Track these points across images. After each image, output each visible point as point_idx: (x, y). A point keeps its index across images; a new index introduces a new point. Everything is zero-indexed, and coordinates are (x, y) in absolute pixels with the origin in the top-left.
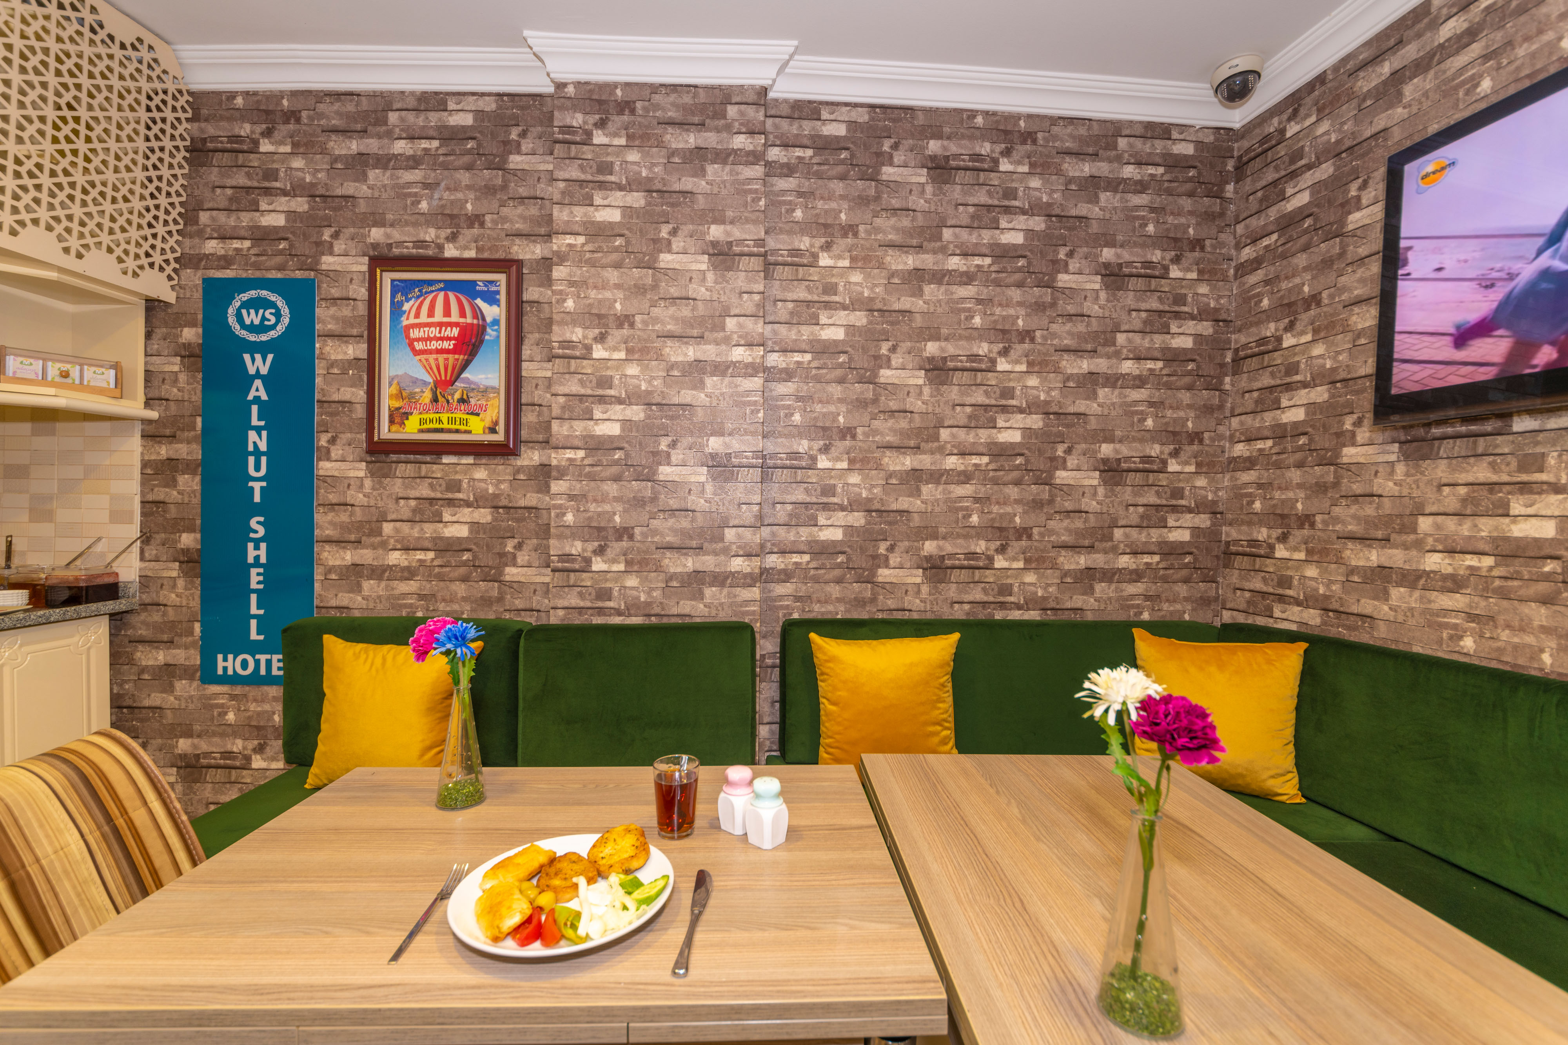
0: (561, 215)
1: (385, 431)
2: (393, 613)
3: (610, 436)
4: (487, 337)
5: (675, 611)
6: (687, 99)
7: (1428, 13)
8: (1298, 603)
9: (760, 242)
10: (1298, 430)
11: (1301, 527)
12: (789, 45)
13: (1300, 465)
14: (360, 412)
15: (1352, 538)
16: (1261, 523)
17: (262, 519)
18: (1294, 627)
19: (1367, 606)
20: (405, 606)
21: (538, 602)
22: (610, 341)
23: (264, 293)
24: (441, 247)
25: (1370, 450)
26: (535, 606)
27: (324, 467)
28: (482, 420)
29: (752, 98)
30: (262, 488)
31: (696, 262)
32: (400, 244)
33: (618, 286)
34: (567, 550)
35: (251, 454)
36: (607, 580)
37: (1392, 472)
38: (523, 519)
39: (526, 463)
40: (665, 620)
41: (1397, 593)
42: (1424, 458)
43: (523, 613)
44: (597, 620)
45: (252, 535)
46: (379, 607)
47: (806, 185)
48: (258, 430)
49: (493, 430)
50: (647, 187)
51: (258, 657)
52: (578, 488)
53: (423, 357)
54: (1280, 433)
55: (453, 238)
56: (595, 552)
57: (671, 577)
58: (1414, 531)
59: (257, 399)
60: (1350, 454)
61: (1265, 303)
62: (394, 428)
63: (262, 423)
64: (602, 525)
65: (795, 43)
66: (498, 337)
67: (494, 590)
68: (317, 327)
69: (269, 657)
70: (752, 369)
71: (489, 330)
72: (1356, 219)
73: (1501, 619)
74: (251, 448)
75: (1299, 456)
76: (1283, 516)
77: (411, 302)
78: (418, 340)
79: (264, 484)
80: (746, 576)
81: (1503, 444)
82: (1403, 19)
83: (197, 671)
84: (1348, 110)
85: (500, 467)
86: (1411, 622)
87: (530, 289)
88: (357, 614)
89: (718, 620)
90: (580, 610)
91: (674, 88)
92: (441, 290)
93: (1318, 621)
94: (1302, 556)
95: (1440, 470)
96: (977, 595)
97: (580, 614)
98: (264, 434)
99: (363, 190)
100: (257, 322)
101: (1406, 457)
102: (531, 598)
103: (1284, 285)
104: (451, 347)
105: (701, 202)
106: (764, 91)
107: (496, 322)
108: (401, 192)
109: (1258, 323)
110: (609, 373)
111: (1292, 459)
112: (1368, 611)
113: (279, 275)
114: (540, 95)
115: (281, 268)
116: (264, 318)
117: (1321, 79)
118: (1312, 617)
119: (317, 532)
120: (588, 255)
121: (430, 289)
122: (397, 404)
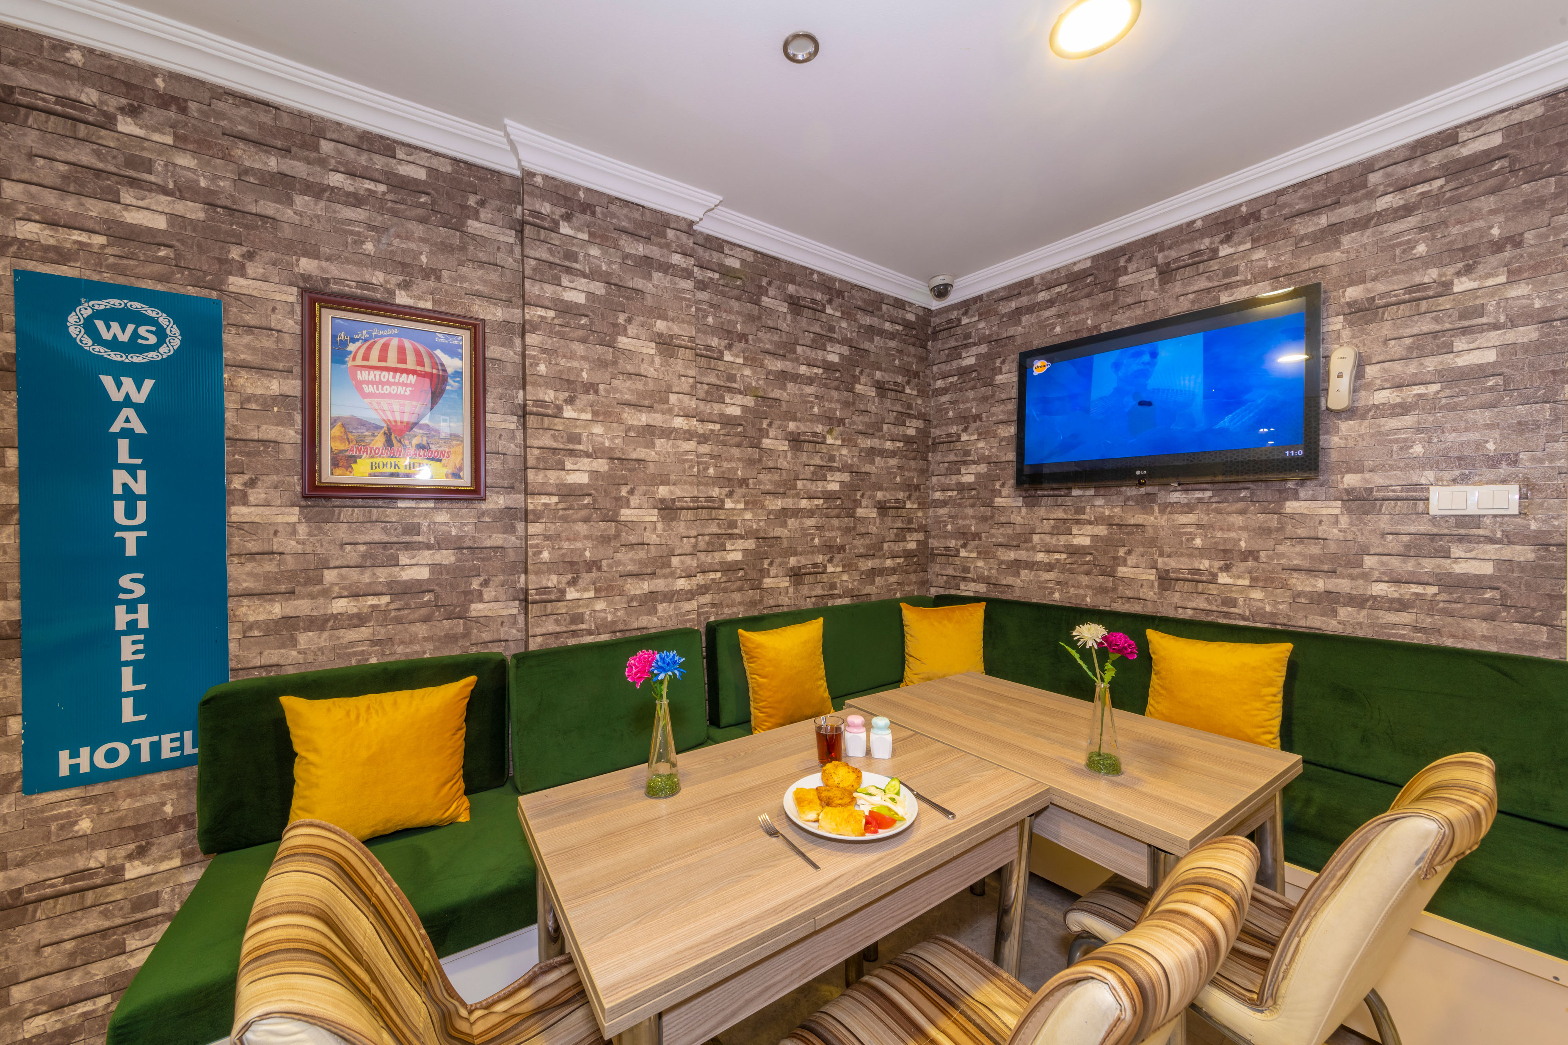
0: (532, 289)
1: (328, 475)
2: (340, 664)
3: (580, 485)
4: (448, 388)
5: (635, 625)
6: (637, 215)
7: (1032, 284)
8: (974, 581)
9: (692, 339)
10: (970, 487)
11: (974, 539)
12: (717, 198)
13: (972, 506)
14: (291, 453)
15: (1001, 545)
16: (951, 537)
17: (140, 576)
18: (972, 594)
19: (1010, 580)
20: (355, 654)
21: (506, 633)
22: (579, 403)
23: (136, 305)
24: (392, 293)
25: (1009, 500)
26: (502, 637)
27: (237, 513)
28: (445, 466)
29: (684, 227)
30: (138, 539)
31: (646, 347)
32: (338, 281)
33: (584, 358)
34: (544, 583)
35: (118, 498)
36: (579, 607)
37: (1020, 512)
38: (489, 558)
39: (491, 507)
40: (628, 634)
41: (1024, 573)
42: (1035, 505)
43: (490, 645)
44: (572, 642)
45: (122, 596)
46: (321, 659)
47: (716, 299)
48: (132, 470)
49: (456, 475)
50: (607, 279)
51: (135, 742)
52: (552, 529)
53: (374, 401)
54: (961, 488)
55: (405, 286)
56: (569, 584)
57: (632, 599)
58: (1031, 542)
59: (126, 433)
60: (998, 501)
61: (951, 414)
62: (338, 471)
63: (139, 461)
64: (574, 560)
65: (721, 198)
66: (461, 388)
67: (459, 626)
68: (225, 355)
69: (155, 738)
70: (689, 435)
71: (450, 381)
72: (999, 379)
73: (1070, 583)
74: (118, 490)
75: (972, 501)
76: (964, 534)
77: (358, 344)
78: (368, 383)
79: (144, 534)
80: (687, 592)
81: (1068, 501)
82: (1020, 283)
83: (15, 779)
84: (995, 320)
85: (464, 511)
86: (1031, 587)
87: (492, 347)
88: (291, 671)
89: (668, 629)
90: (556, 634)
91: (627, 203)
92: (395, 335)
93: (985, 590)
94: (975, 555)
95: (1042, 512)
96: (819, 591)
97: (557, 638)
98: (142, 474)
99: (288, 214)
100: (124, 338)
101: (1026, 504)
102: (498, 630)
103: (961, 406)
104: (408, 393)
105: (649, 301)
106: (691, 223)
107: (458, 374)
108: (339, 228)
109: (947, 425)
110: (578, 431)
111: (968, 502)
112: (1010, 583)
113: (159, 287)
114: (499, 173)
115: (160, 279)
116: (135, 335)
117: (979, 298)
118: (982, 588)
119: (231, 585)
120: (557, 328)
121: (381, 333)
122: (340, 446)
